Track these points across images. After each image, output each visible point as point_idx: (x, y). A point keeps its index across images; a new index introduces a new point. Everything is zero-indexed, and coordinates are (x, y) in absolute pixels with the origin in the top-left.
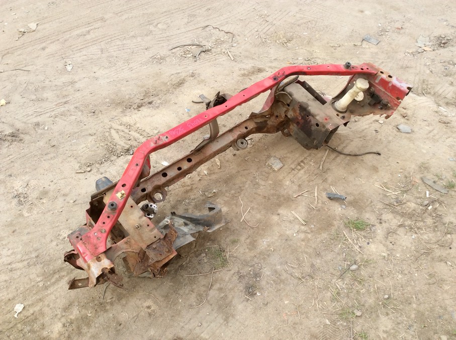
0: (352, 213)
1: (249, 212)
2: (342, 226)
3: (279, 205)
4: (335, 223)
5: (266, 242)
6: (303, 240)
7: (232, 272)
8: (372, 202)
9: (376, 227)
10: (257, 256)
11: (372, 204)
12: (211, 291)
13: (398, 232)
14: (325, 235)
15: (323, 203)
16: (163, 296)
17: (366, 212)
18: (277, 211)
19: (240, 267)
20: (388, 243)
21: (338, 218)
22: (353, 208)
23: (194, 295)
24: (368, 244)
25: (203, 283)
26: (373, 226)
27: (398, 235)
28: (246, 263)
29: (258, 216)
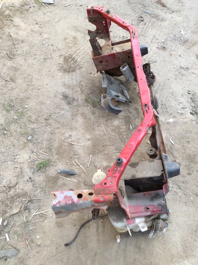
0: (52, 172)
1: (104, 131)
2: (51, 158)
3: (94, 146)
4: (56, 157)
5: (80, 121)
6: (64, 133)
7: (80, 99)
8: (45, 193)
9: (31, 173)
10: (77, 112)
11: (44, 192)
12: (80, 89)
13: (16, 178)
14: (56, 145)
15: (72, 164)
16: (94, 80)
17: (44, 180)
18: (92, 141)
19: (79, 103)
20: (18, 166)
21: (57, 161)
22: (53, 176)
23: (84, 85)
24: (30, 157)
25: (86, 90)
26: (34, 173)
27: (15, 177)
28: (78, 106)
29: (97, 132)
